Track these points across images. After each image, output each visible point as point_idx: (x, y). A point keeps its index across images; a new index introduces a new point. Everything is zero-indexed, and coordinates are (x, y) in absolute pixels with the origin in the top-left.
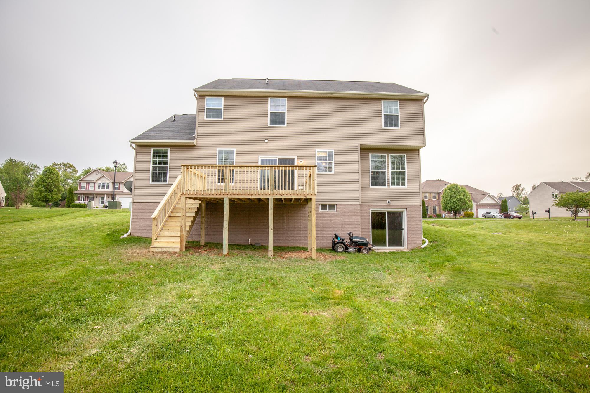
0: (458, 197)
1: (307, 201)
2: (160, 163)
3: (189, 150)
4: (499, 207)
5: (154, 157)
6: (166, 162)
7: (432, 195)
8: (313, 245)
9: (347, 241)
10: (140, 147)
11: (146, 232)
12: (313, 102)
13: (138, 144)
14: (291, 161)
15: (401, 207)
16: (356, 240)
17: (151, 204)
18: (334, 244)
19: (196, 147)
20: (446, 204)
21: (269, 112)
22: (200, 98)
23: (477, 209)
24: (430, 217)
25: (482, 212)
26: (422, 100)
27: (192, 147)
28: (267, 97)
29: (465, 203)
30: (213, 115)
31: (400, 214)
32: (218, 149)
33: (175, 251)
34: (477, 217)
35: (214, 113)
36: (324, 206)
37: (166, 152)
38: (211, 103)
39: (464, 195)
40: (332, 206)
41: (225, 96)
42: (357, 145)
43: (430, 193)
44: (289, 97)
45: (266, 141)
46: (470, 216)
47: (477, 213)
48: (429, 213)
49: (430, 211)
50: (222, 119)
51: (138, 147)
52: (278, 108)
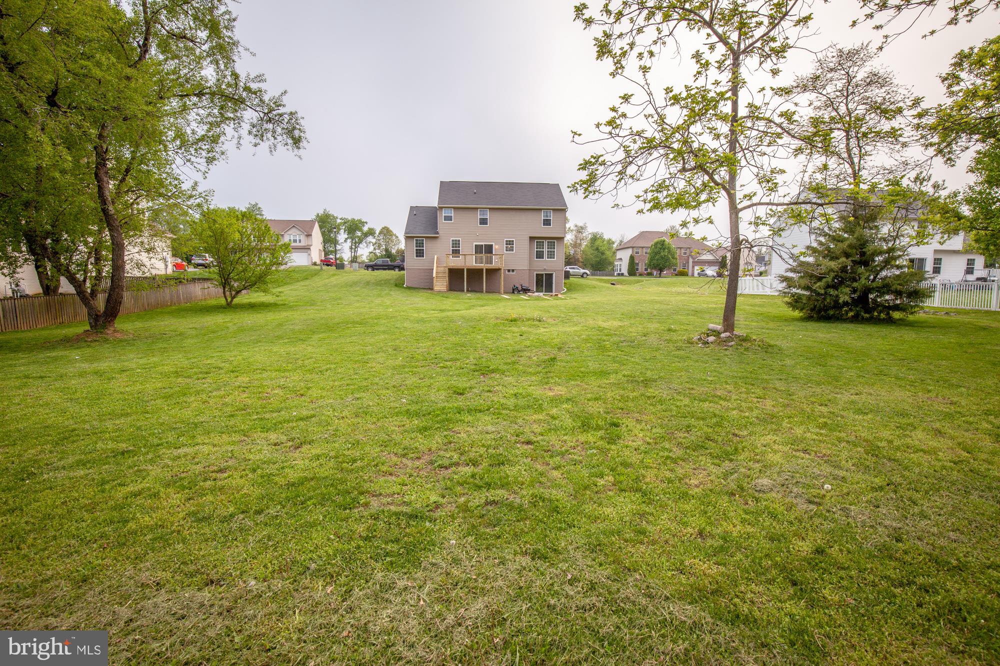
0: (662, 254)
1: (499, 269)
2: (420, 247)
3: (435, 239)
4: (719, 264)
5: (417, 243)
6: (423, 247)
7: (645, 250)
8: (502, 291)
9: (520, 288)
10: (407, 238)
11: (414, 284)
12: (504, 211)
14: (491, 245)
15: (553, 271)
16: (525, 287)
17: (416, 269)
18: (513, 290)
19: (439, 238)
20: (651, 260)
21: (479, 217)
22: (440, 209)
23: (693, 267)
24: (641, 275)
25: (697, 270)
26: (565, 210)
27: (437, 238)
28: (477, 208)
29: (668, 260)
30: (447, 219)
31: (552, 275)
32: (451, 239)
33: (445, 291)
34: (693, 275)
36: (509, 271)
37: (423, 240)
38: (446, 212)
39: (669, 252)
40: (513, 271)
41: (454, 208)
42: (527, 236)
43: (643, 247)
44: (490, 208)
45: (478, 234)
46: (683, 274)
47: (693, 271)
48: (640, 270)
49: (641, 268)
50: (453, 222)
52: (484, 215)
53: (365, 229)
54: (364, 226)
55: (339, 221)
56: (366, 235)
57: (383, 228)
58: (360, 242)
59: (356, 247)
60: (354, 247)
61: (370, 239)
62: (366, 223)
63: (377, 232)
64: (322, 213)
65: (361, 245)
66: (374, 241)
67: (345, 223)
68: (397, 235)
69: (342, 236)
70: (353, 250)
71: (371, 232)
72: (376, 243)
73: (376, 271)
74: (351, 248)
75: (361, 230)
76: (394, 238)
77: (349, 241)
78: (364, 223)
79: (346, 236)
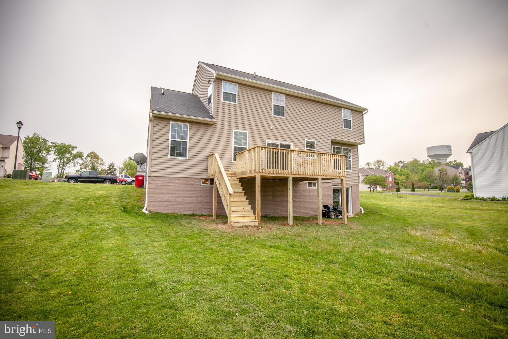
2: (179, 137)
3: (207, 128)
5: (173, 131)
6: (185, 137)
10: (157, 119)
11: (165, 207)
12: (302, 101)
13: (155, 115)
14: (289, 146)
15: (349, 185)
16: (339, 209)
17: (169, 178)
19: (214, 126)
21: (273, 104)
22: (217, 80)
26: (362, 112)
28: (272, 91)
30: (228, 98)
31: (347, 190)
32: (234, 130)
33: (255, 224)
35: (230, 97)
36: (310, 184)
37: (185, 127)
38: (227, 88)
40: (314, 184)
41: (239, 84)
42: (329, 139)
44: (287, 95)
45: (271, 128)
50: (237, 103)
51: (155, 119)
52: (279, 102)
53: (75, 152)
54: (73, 150)
55: (49, 144)
56: (75, 157)
57: (91, 153)
58: (69, 161)
59: (63, 166)
60: (62, 166)
61: (78, 160)
62: (76, 148)
63: (85, 155)
64: (32, 135)
65: (68, 165)
66: (81, 162)
67: (56, 146)
68: (102, 158)
69: (51, 156)
70: (60, 169)
71: (80, 155)
72: (83, 164)
73: (79, 184)
74: (59, 167)
75: (70, 152)
76: (99, 160)
77: (57, 160)
78: (73, 148)
79: (56, 157)
